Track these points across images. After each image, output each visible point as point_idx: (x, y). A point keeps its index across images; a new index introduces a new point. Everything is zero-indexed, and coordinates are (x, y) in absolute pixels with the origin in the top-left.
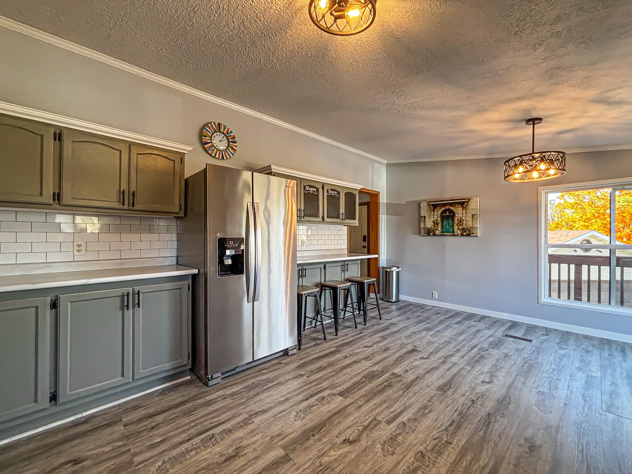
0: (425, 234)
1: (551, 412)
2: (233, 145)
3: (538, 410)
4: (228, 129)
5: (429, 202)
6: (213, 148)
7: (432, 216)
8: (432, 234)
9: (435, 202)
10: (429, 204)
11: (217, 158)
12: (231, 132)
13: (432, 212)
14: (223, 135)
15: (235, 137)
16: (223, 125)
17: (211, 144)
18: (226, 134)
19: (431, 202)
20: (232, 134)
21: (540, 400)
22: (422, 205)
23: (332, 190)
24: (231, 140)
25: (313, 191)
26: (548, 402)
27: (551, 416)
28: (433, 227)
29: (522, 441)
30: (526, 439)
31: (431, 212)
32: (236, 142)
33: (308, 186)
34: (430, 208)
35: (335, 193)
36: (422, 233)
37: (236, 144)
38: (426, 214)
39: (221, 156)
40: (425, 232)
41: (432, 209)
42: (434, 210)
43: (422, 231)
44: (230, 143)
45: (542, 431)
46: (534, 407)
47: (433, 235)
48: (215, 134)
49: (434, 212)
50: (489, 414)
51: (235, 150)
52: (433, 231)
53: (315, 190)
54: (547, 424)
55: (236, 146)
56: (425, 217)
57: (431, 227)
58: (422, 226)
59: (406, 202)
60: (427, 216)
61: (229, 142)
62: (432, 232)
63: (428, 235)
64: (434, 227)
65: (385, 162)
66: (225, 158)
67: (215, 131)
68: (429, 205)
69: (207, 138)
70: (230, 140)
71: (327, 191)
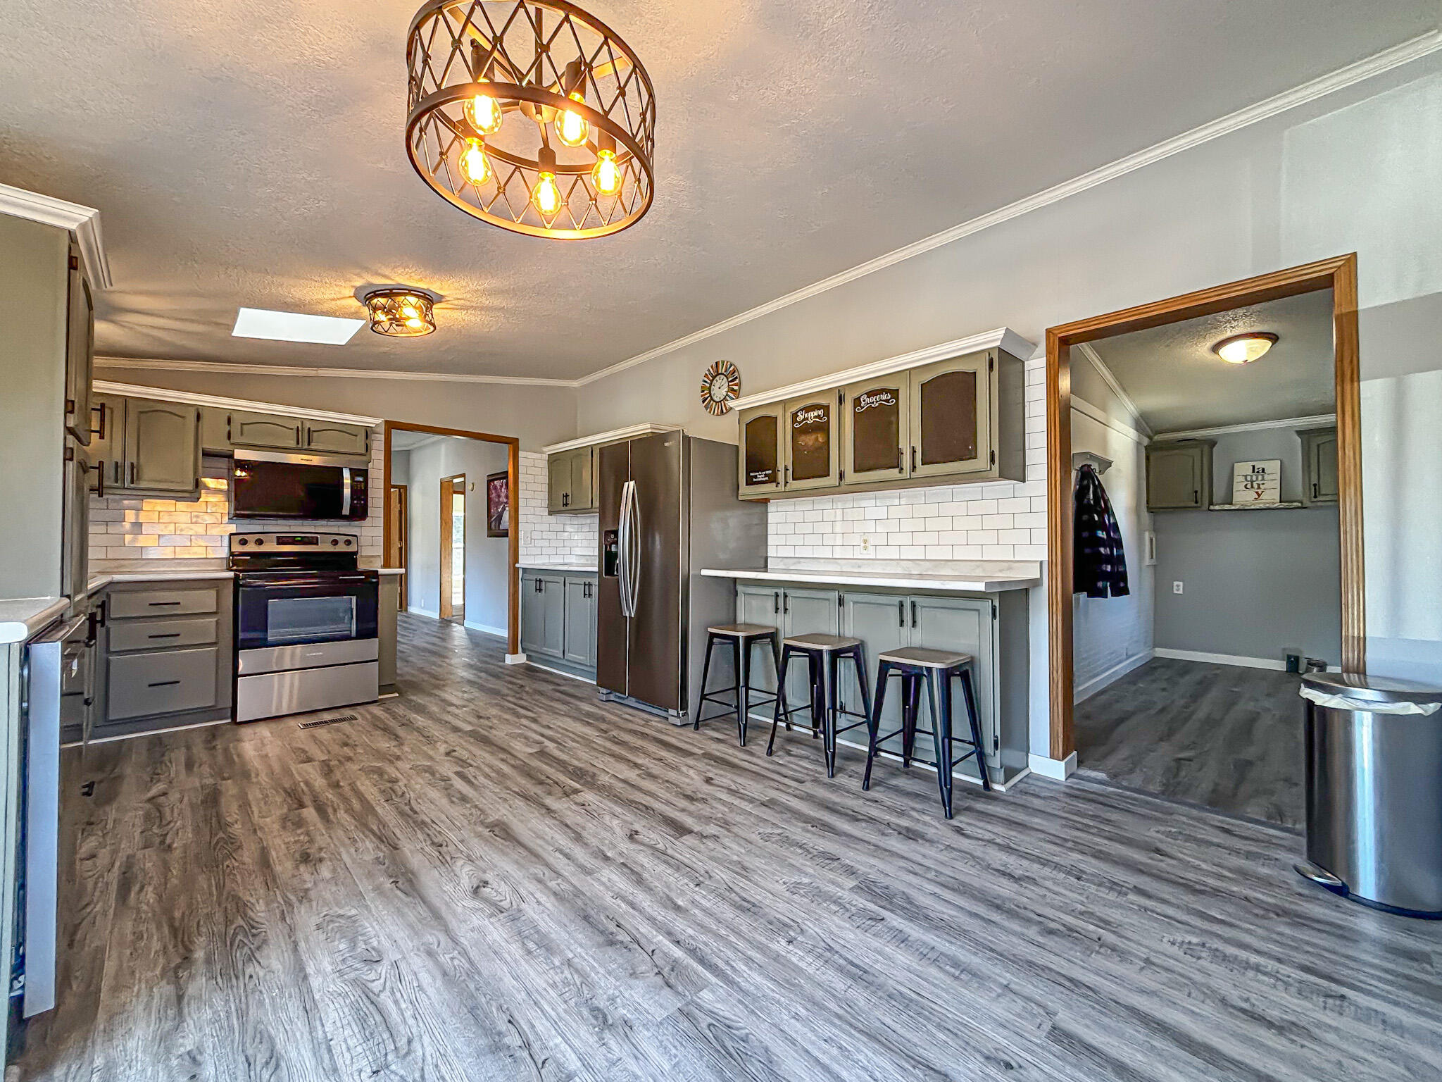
1: (319, 927)
2: (734, 385)
3: (341, 912)
4: (727, 361)
6: (712, 402)
11: (716, 416)
12: (731, 364)
14: (722, 377)
15: (735, 371)
16: (720, 361)
17: (710, 398)
18: (725, 373)
20: (732, 369)
21: (360, 938)
23: (870, 394)
24: (732, 377)
25: (815, 417)
26: (342, 946)
27: (315, 920)
29: (323, 854)
30: (321, 860)
32: (737, 378)
33: (802, 410)
35: (884, 397)
37: (737, 381)
39: (720, 408)
45: (309, 885)
46: (354, 912)
48: (714, 381)
50: (396, 848)
51: (736, 391)
53: (821, 412)
54: (310, 901)
55: (737, 385)
61: (729, 382)
66: (725, 411)
67: (714, 378)
69: (706, 391)
70: (730, 379)
71: (857, 402)
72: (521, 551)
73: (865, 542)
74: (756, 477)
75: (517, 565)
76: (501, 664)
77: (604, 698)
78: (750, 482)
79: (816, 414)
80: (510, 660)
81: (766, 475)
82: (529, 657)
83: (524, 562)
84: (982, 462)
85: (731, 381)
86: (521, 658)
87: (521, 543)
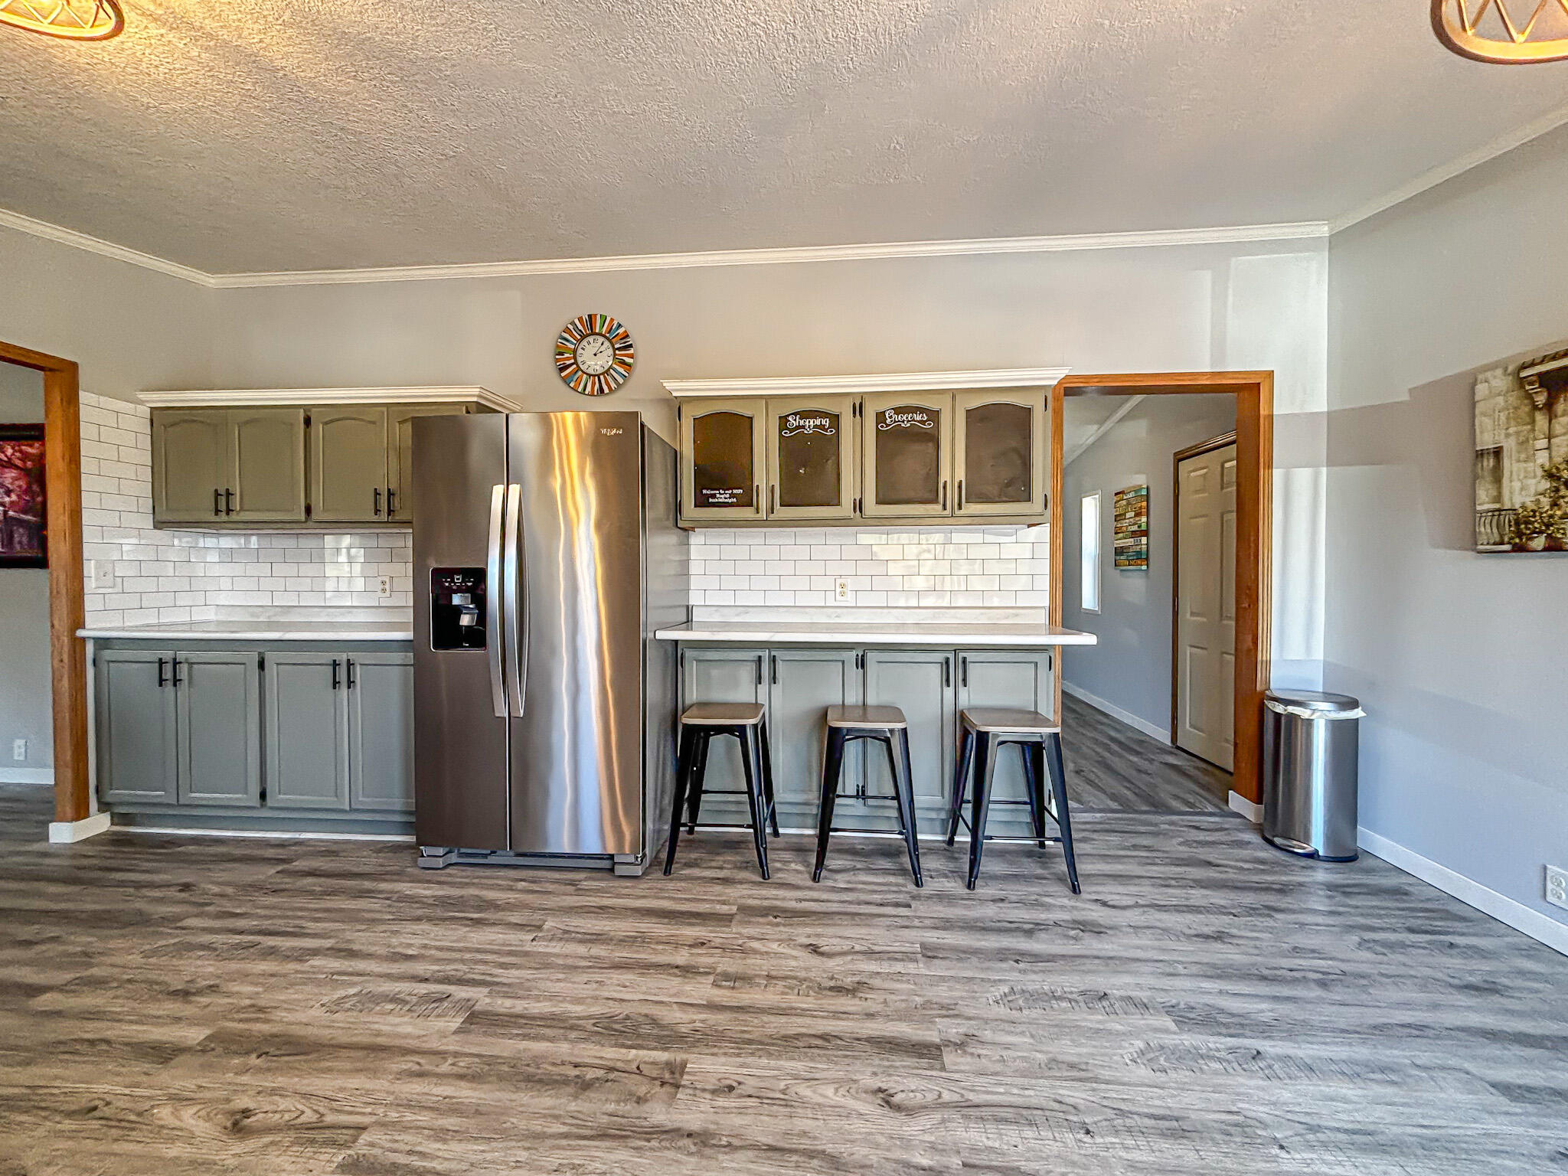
0: (1502, 543)
2: (625, 355)
4: (612, 320)
5: (1524, 367)
6: (580, 373)
7: (1542, 443)
8: (1539, 542)
9: (1554, 358)
10: (1523, 374)
11: (588, 395)
12: (620, 326)
13: (1541, 419)
14: (601, 339)
15: (627, 336)
16: (598, 317)
17: (575, 366)
18: (608, 335)
19: (1533, 364)
20: (621, 331)
22: (1481, 390)
23: (898, 410)
24: (621, 343)
25: (816, 426)
28: (1545, 502)
31: (1533, 422)
32: (631, 346)
33: (795, 414)
34: (1529, 397)
35: (918, 418)
36: (1483, 539)
37: (631, 351)
38: (1507, 435)
39: (597, 385)
40: (1501, 536)
41: (1541, 399)
42: (1549, 406)
43: (1487, 532)
44: (617, 352)
47: (1545, 550)
48: (584, 342)
49: (1552, 416)
51: (629, 365)
52: (1548, 526)
53: (826, 422)
55: (631, 356)
56: (1498, 453)
57: (1531, 506)
58: (1484, 502)
59: (1410, 390)
60: (1509, 445)
61: (615, 350)
62: (1541, 532)
63: (1519, 549)
64: (1554, 504)
65: (1324, 230)
66: (606, 391)
67: (583, 337)
68: (1521, 382)
69: (566, 355)
70: (617, 346)
71: (880, 417)
72: (91, 603)
73: (842, 586)
74: (713, 496)
75: (80, 633)
76: (36, 847)
77: (440, 863)
78: (702, 502)
79: (818, 422)
80: (62, 833)
81: (732, 496)
82: (119, 819)
83: (96, 625)
84: (1037, 505)
85: (619, 349)
86: (99, 824)
87: (90, 585)
